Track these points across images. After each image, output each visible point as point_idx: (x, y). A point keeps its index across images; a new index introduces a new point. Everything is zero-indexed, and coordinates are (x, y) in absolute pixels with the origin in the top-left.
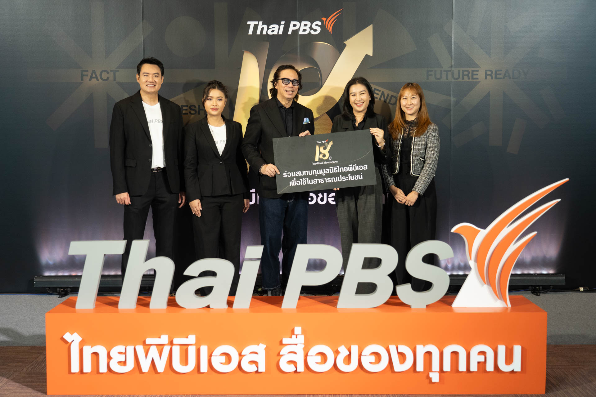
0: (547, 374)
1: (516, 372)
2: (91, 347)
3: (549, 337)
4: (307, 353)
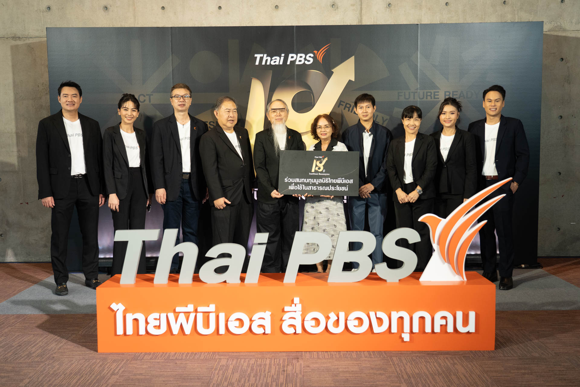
0: (496, 335)
1: (471, 333)
2: (133, 315)
3: (498, 305)
4: (304, 318)
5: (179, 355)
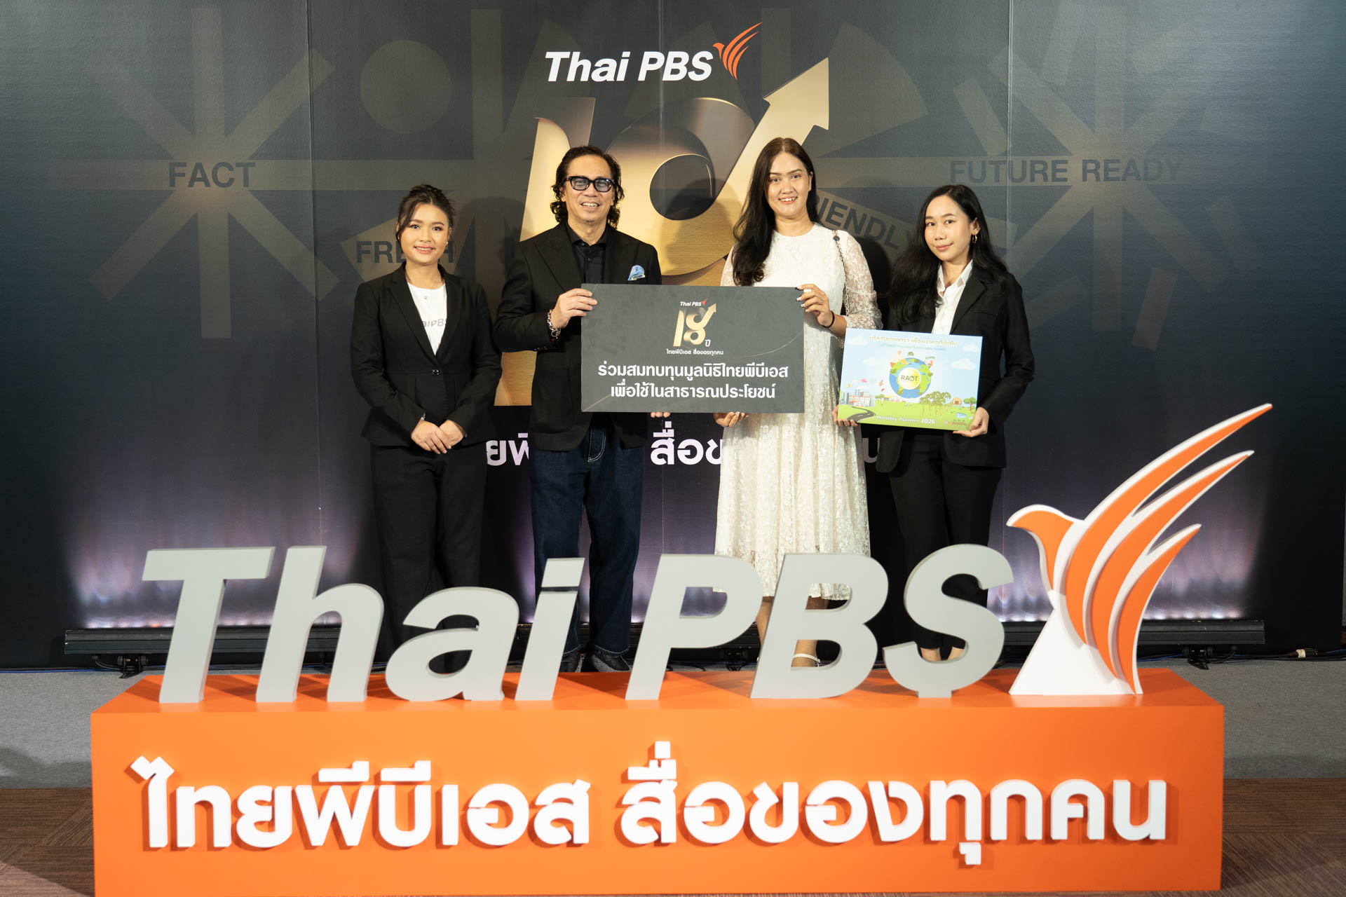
0: (1226, 845)
1: (1155, 841)
2: (196, 790)
3: (1229, 763)
4: (684, 801)
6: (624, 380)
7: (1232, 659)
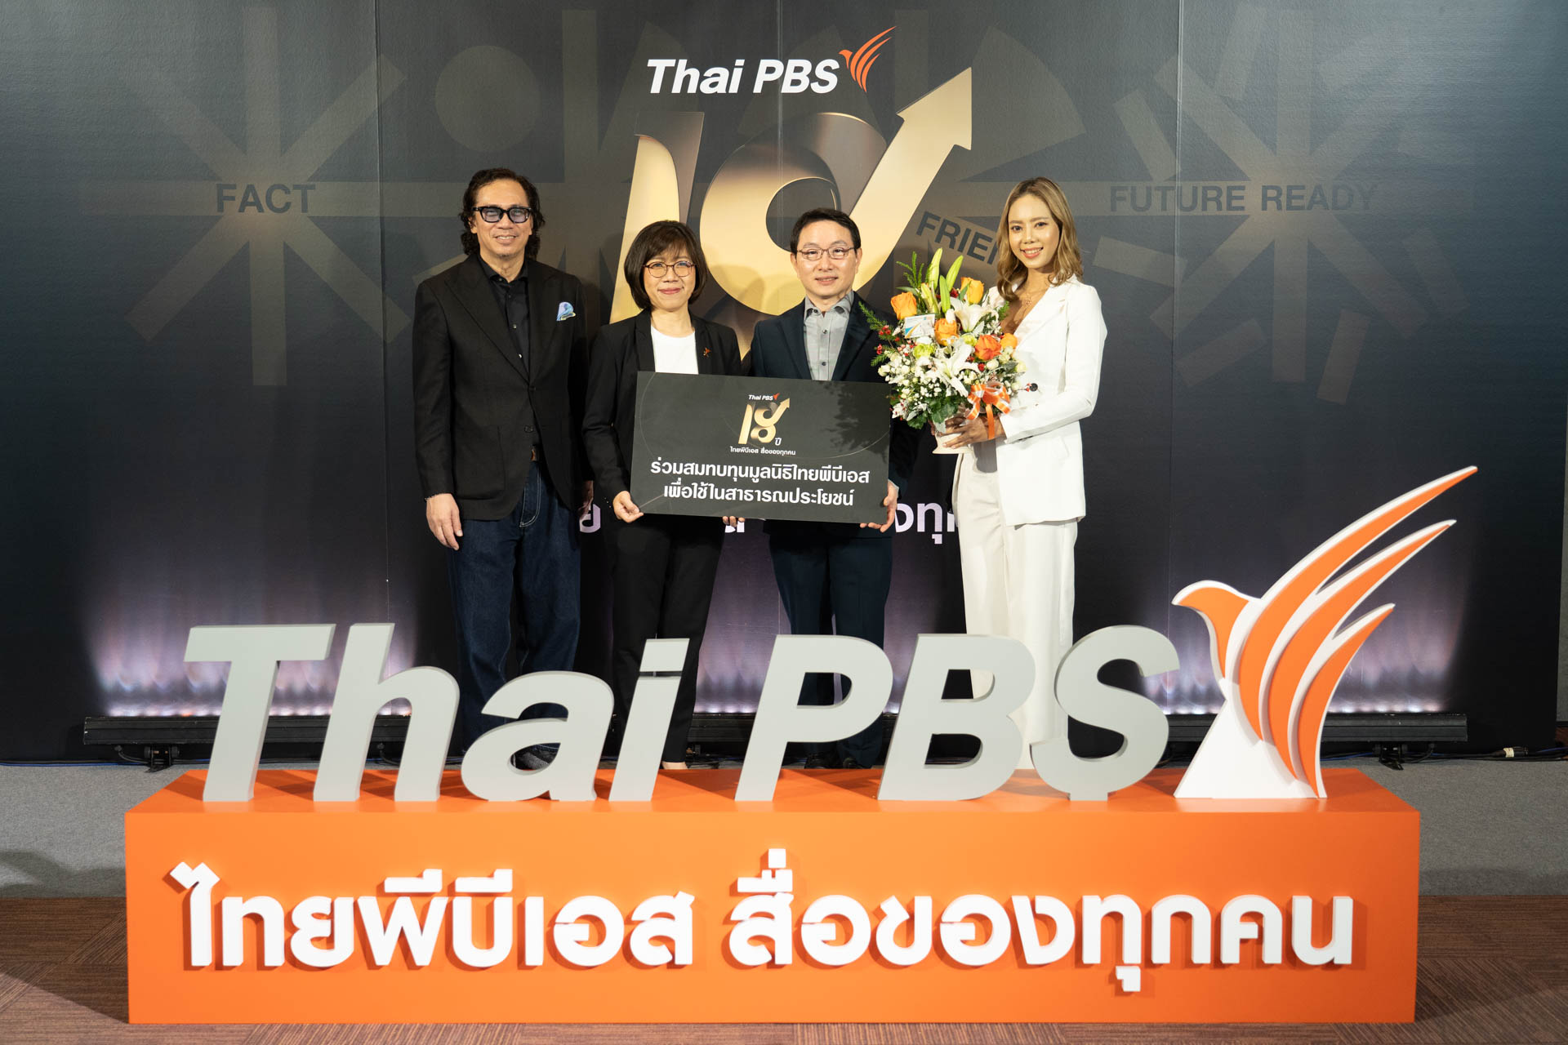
0: (1421, 971)
1: (1340, 966)
2: (244, 902)
3: (1426, 876)
4: (802, 917)
5: (393, 1033)
6: (680, 479)
7: (1429, 758)
